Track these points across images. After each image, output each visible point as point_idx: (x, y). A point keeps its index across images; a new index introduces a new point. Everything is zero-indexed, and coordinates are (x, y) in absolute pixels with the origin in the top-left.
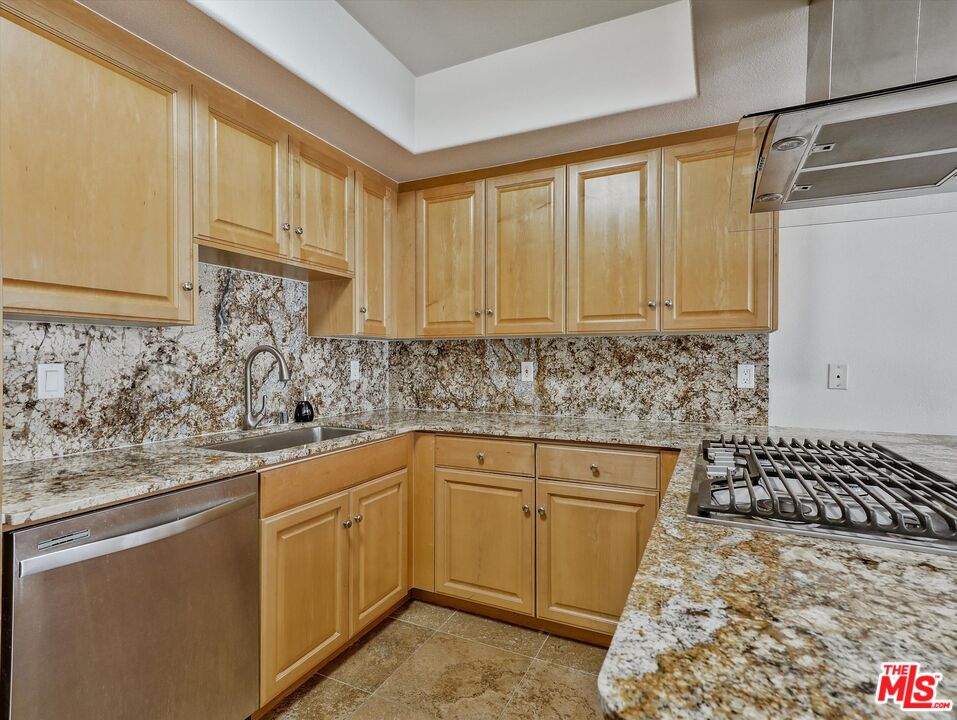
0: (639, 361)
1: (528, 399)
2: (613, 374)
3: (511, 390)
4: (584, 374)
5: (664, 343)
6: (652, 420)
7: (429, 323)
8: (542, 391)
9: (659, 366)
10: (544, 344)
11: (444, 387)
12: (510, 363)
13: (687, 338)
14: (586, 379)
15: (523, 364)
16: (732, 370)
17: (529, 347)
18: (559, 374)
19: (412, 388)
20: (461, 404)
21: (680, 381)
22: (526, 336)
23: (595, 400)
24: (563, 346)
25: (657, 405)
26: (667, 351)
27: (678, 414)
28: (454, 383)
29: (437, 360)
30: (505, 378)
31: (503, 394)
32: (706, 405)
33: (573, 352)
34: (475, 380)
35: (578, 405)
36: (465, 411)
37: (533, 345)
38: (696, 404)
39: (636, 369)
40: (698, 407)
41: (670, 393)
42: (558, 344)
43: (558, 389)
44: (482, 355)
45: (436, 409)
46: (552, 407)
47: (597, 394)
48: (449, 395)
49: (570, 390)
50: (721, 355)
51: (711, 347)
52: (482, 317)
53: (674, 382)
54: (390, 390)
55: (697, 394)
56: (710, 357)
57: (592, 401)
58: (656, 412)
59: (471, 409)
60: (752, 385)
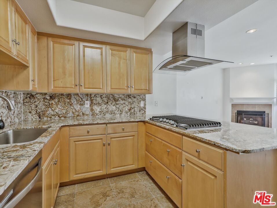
0: (120, 101)
1: (87, 113)
2: (113, 104)
3: (81, 110)
4: (105, 104)
5: (126, 96)
6: (123, 116)
7: (54, 87)
8: (92, 110)
9: (124, 102)
10: (93, 96)
11: (53, 110)
12: (81, 101)
13: (130, 95)
14: (106, 106)
15: (86, 102)
16: (140, 103)
17: (88, 96)
18: (98, 105)
19: (37, 111)
20: (61, 116)
21: (129, 105)
22: (87, 93)
23: (108, 111)
24: (99, 96)
25: (124, 112)
26: (126, 98)
27: (129, 114)
28: (58, 109)
29: (49, 101)
30: (79, 106)
31: (78, 112)
32: (134, 111)
33: (102, 98)
34: (67, 107)
35: (103, 113)
36: (63, 118)
37: (89, 96)
38: (132, 111)
39: (119, 103)
40: (133, 111)
41: (127, 109)
42: (97, 96)
43: (97, 109)
44: (70, 99)
45: (49, 119)
46: (96, 114)
47: (109, 110)
48: (55, 113)
49: (101, 109)
50: (137, 99)
51: (135, 97)
52: (78, 86)
53: (128, 106)
54: (24, 113)
55: (132, 108)
56: (135, 100)
57: (107, 112)
58: (124, 113)
59: (65, 117)
60: (143, 106)
